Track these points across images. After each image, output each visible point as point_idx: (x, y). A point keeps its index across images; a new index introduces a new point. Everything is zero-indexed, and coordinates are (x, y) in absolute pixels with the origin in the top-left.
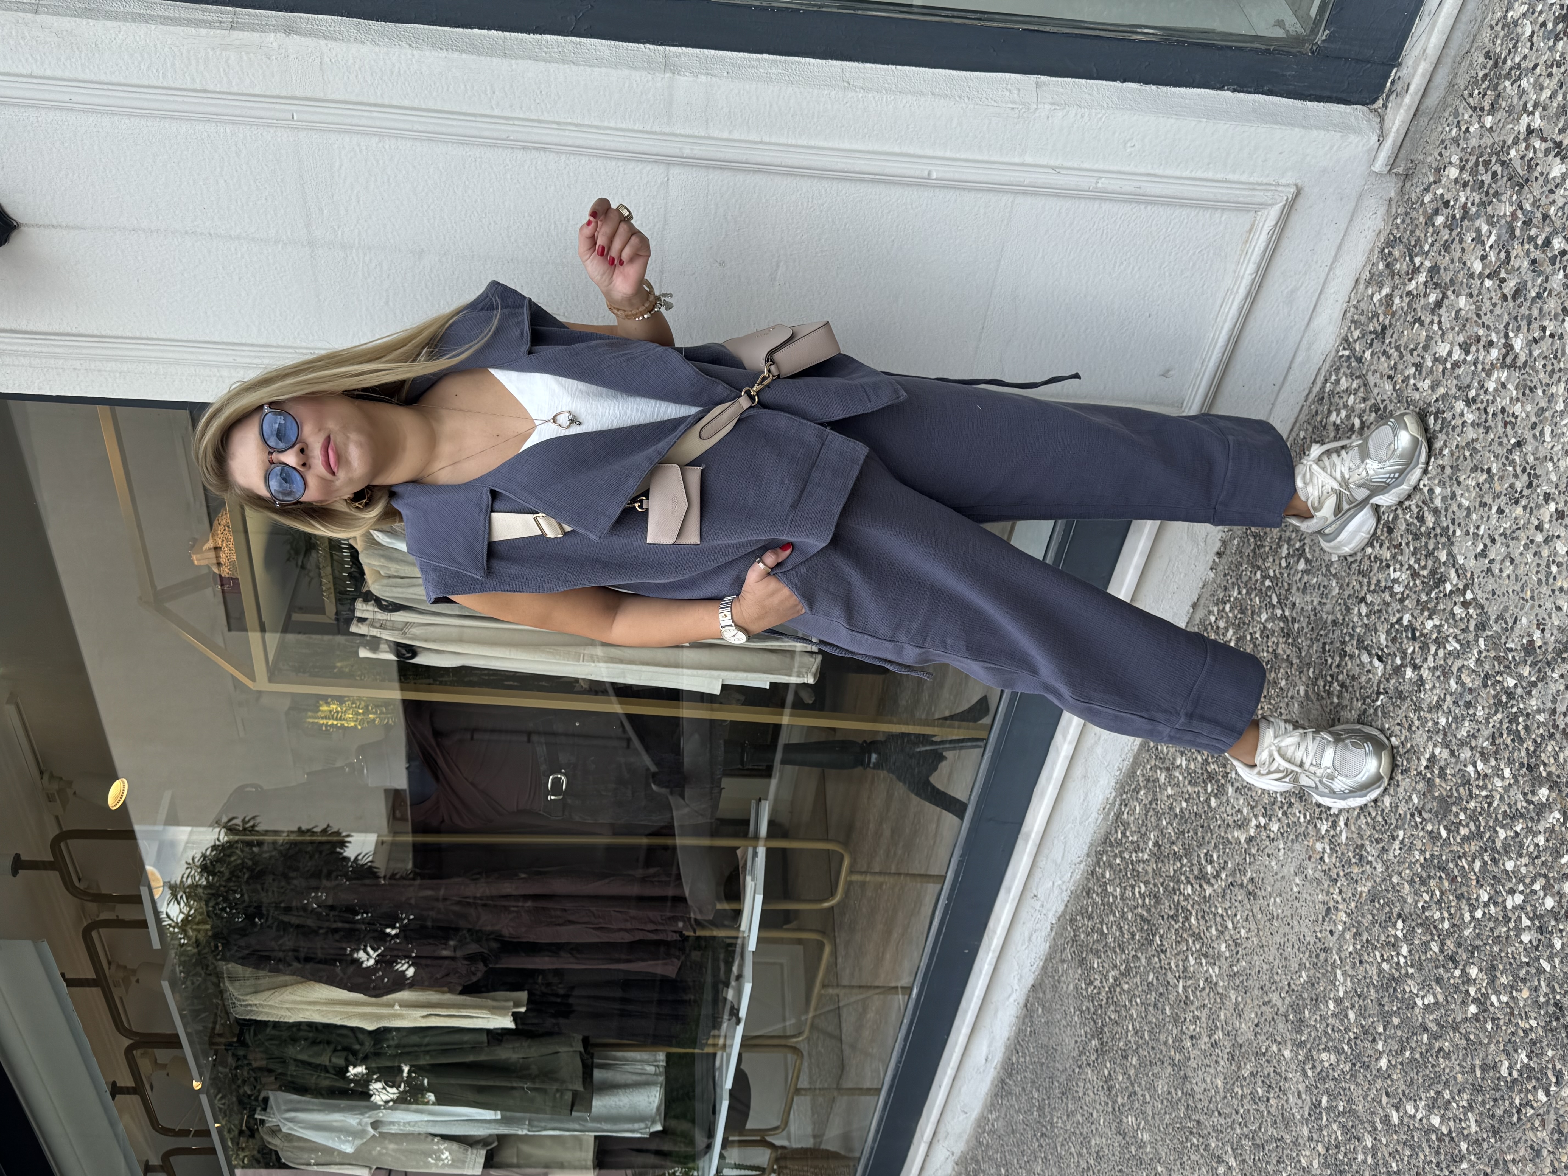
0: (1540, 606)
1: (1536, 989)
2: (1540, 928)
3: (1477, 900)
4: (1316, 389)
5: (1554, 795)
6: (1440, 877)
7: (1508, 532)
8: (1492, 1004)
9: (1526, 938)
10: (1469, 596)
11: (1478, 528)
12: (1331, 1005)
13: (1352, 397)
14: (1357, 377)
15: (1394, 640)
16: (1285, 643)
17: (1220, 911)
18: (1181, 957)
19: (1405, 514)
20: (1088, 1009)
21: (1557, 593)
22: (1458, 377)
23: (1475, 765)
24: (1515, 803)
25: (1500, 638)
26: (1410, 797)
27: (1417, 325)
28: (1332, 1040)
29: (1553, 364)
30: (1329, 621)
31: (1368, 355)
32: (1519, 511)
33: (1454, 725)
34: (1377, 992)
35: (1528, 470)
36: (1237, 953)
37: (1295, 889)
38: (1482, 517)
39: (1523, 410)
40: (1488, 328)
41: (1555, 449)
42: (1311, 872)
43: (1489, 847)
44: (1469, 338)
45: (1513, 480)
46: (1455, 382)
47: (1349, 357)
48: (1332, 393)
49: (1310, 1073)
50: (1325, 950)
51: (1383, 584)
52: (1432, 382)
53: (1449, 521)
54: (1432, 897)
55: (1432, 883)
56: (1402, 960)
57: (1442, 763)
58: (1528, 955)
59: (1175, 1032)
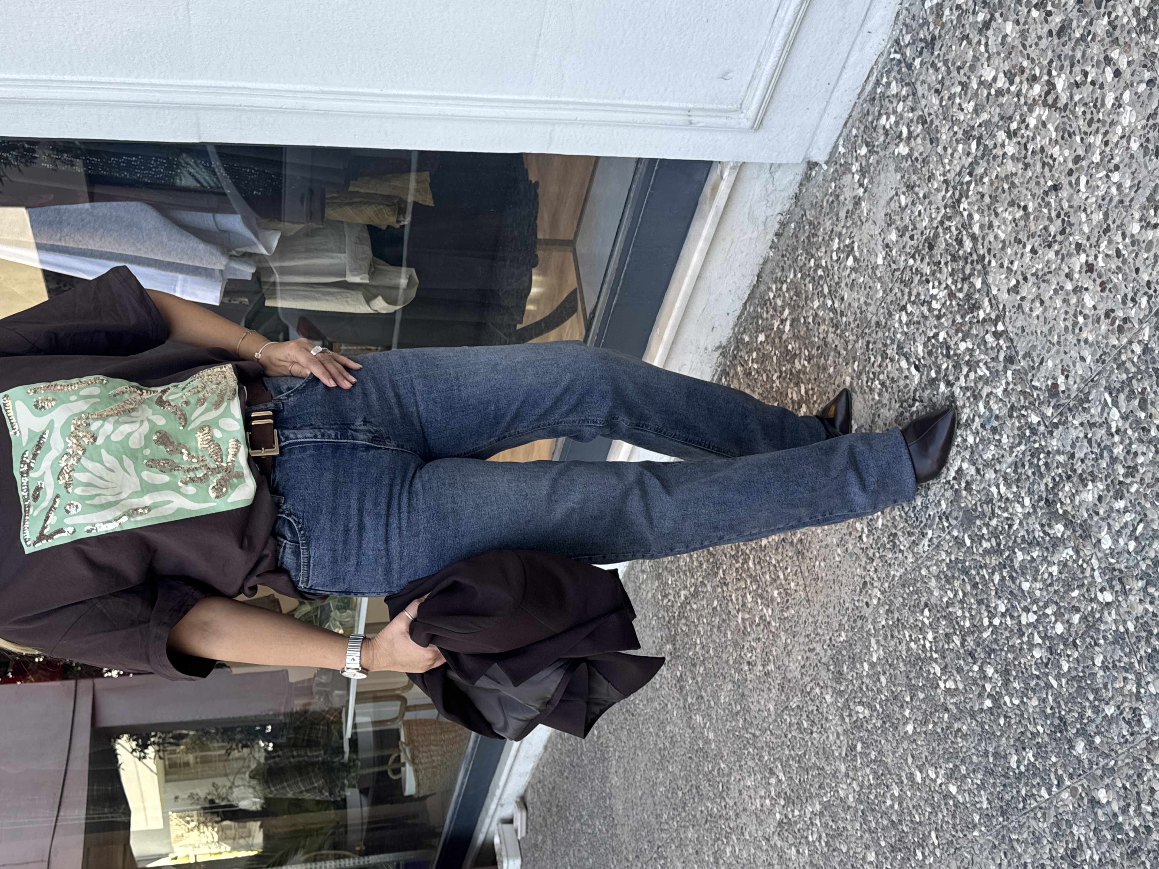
0: (1065, 353)
1: (1044, 700)
2: (1050, 648)
3: (995, 608)
4: (869, 88)
5: (1068, 533)
6: (963, 580)
7: (1040, 274)
8: (1005, 704)
9: (1037, 653)
10: (1000, 327)
11: (1012, 263)
12: (866, 666)
13: (901, 103)
14: (907, 84)
15: (930, 353)
16: (834, 333)
17: (774, 562)
18: (740, 592)
19: (945, 234)
20: (664, 617)
21: (1082, 343)
22: (1001, 106)
23: (998, 486)
24: (1033, 531)
25: (1026, 374)
26: (939, 501)
27: (965, 42)
28: (867, 697)
29: (1092, 113)
30: (873, 322)
31: (917, 62)
32: (1051, 255)
33: (981, 447)
34: (905, 665)
35: (1062, 216)
36: (787, 601)
37: (837, 559)
38: (1016, 253)
39: (1061, 154)
40: (1033, 61)
41: (1089, 201)
42: (851, 547)
43: (1007, 564)
44: (1014, 67)
45: (1047, 223)
46: (998, 110)
47: (899, 60)
48: (883, 95)
49: (847, 720)
50: (862, 617)
51: (922, 297)
52: (976, 105)
53: (986, 250)
54: (955, 595)
55: (957, 583)
56: (928, 645)
57: (968, 478)
58: (1037, 669)
59: (735, 655)
